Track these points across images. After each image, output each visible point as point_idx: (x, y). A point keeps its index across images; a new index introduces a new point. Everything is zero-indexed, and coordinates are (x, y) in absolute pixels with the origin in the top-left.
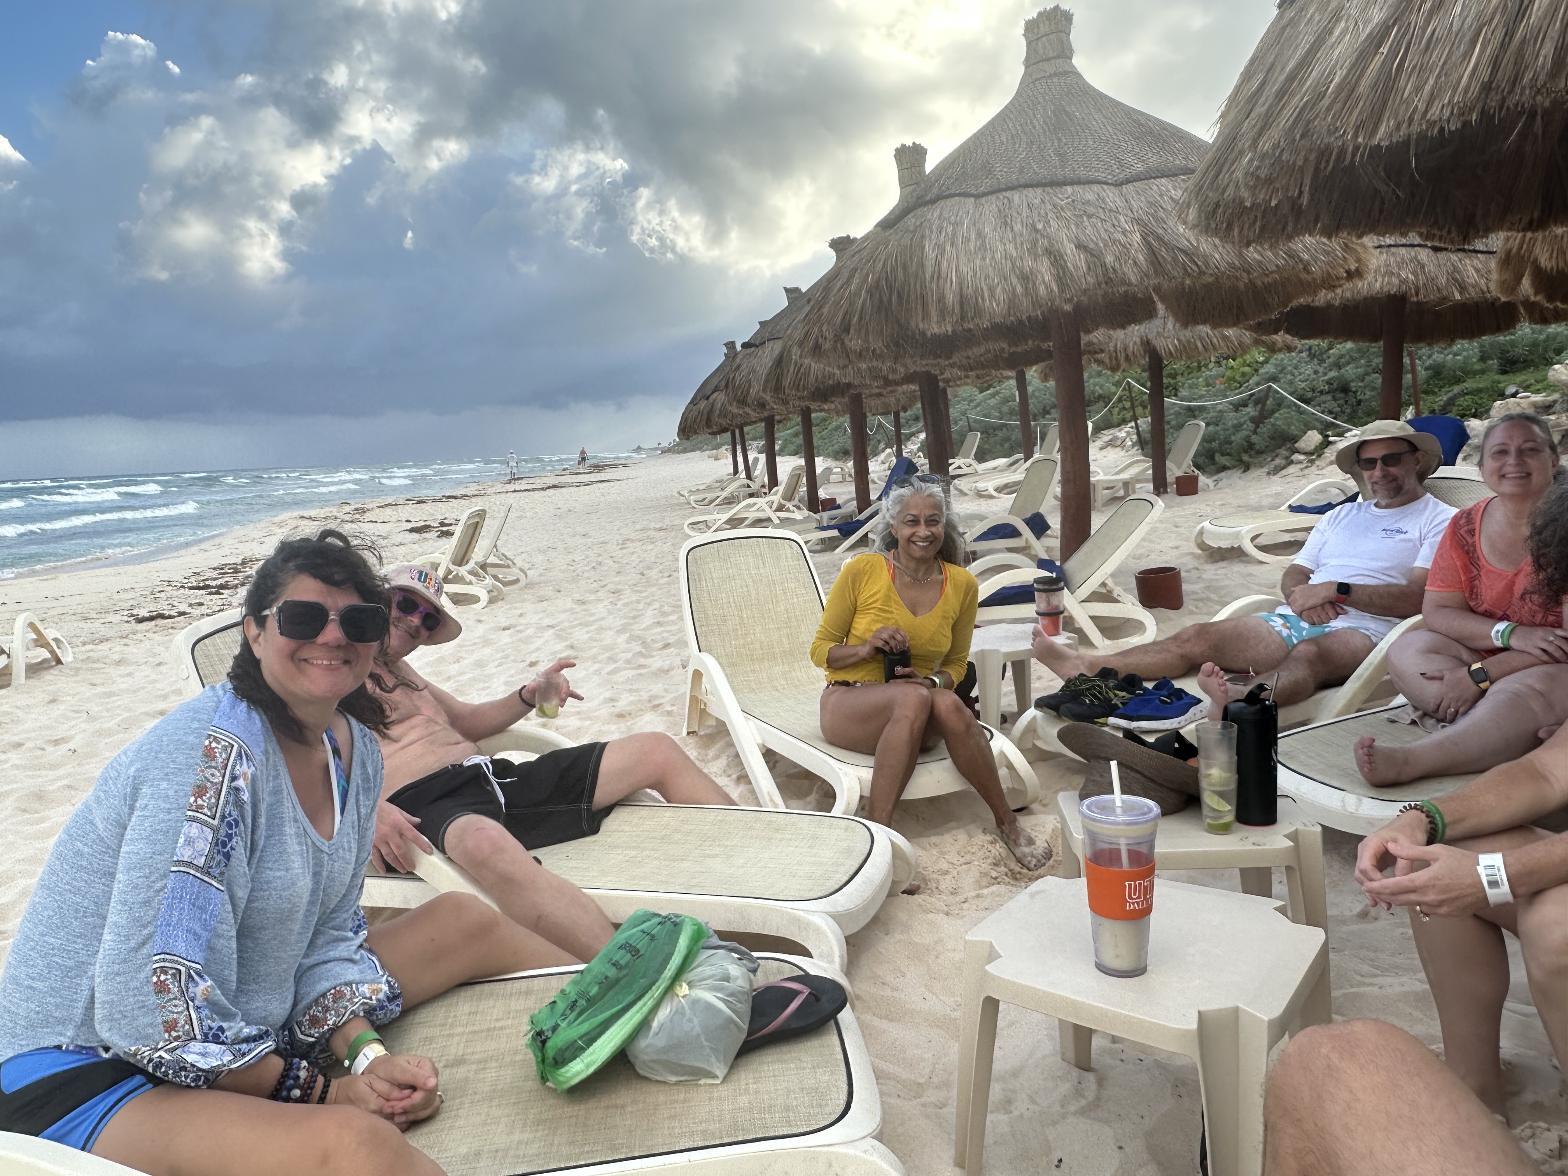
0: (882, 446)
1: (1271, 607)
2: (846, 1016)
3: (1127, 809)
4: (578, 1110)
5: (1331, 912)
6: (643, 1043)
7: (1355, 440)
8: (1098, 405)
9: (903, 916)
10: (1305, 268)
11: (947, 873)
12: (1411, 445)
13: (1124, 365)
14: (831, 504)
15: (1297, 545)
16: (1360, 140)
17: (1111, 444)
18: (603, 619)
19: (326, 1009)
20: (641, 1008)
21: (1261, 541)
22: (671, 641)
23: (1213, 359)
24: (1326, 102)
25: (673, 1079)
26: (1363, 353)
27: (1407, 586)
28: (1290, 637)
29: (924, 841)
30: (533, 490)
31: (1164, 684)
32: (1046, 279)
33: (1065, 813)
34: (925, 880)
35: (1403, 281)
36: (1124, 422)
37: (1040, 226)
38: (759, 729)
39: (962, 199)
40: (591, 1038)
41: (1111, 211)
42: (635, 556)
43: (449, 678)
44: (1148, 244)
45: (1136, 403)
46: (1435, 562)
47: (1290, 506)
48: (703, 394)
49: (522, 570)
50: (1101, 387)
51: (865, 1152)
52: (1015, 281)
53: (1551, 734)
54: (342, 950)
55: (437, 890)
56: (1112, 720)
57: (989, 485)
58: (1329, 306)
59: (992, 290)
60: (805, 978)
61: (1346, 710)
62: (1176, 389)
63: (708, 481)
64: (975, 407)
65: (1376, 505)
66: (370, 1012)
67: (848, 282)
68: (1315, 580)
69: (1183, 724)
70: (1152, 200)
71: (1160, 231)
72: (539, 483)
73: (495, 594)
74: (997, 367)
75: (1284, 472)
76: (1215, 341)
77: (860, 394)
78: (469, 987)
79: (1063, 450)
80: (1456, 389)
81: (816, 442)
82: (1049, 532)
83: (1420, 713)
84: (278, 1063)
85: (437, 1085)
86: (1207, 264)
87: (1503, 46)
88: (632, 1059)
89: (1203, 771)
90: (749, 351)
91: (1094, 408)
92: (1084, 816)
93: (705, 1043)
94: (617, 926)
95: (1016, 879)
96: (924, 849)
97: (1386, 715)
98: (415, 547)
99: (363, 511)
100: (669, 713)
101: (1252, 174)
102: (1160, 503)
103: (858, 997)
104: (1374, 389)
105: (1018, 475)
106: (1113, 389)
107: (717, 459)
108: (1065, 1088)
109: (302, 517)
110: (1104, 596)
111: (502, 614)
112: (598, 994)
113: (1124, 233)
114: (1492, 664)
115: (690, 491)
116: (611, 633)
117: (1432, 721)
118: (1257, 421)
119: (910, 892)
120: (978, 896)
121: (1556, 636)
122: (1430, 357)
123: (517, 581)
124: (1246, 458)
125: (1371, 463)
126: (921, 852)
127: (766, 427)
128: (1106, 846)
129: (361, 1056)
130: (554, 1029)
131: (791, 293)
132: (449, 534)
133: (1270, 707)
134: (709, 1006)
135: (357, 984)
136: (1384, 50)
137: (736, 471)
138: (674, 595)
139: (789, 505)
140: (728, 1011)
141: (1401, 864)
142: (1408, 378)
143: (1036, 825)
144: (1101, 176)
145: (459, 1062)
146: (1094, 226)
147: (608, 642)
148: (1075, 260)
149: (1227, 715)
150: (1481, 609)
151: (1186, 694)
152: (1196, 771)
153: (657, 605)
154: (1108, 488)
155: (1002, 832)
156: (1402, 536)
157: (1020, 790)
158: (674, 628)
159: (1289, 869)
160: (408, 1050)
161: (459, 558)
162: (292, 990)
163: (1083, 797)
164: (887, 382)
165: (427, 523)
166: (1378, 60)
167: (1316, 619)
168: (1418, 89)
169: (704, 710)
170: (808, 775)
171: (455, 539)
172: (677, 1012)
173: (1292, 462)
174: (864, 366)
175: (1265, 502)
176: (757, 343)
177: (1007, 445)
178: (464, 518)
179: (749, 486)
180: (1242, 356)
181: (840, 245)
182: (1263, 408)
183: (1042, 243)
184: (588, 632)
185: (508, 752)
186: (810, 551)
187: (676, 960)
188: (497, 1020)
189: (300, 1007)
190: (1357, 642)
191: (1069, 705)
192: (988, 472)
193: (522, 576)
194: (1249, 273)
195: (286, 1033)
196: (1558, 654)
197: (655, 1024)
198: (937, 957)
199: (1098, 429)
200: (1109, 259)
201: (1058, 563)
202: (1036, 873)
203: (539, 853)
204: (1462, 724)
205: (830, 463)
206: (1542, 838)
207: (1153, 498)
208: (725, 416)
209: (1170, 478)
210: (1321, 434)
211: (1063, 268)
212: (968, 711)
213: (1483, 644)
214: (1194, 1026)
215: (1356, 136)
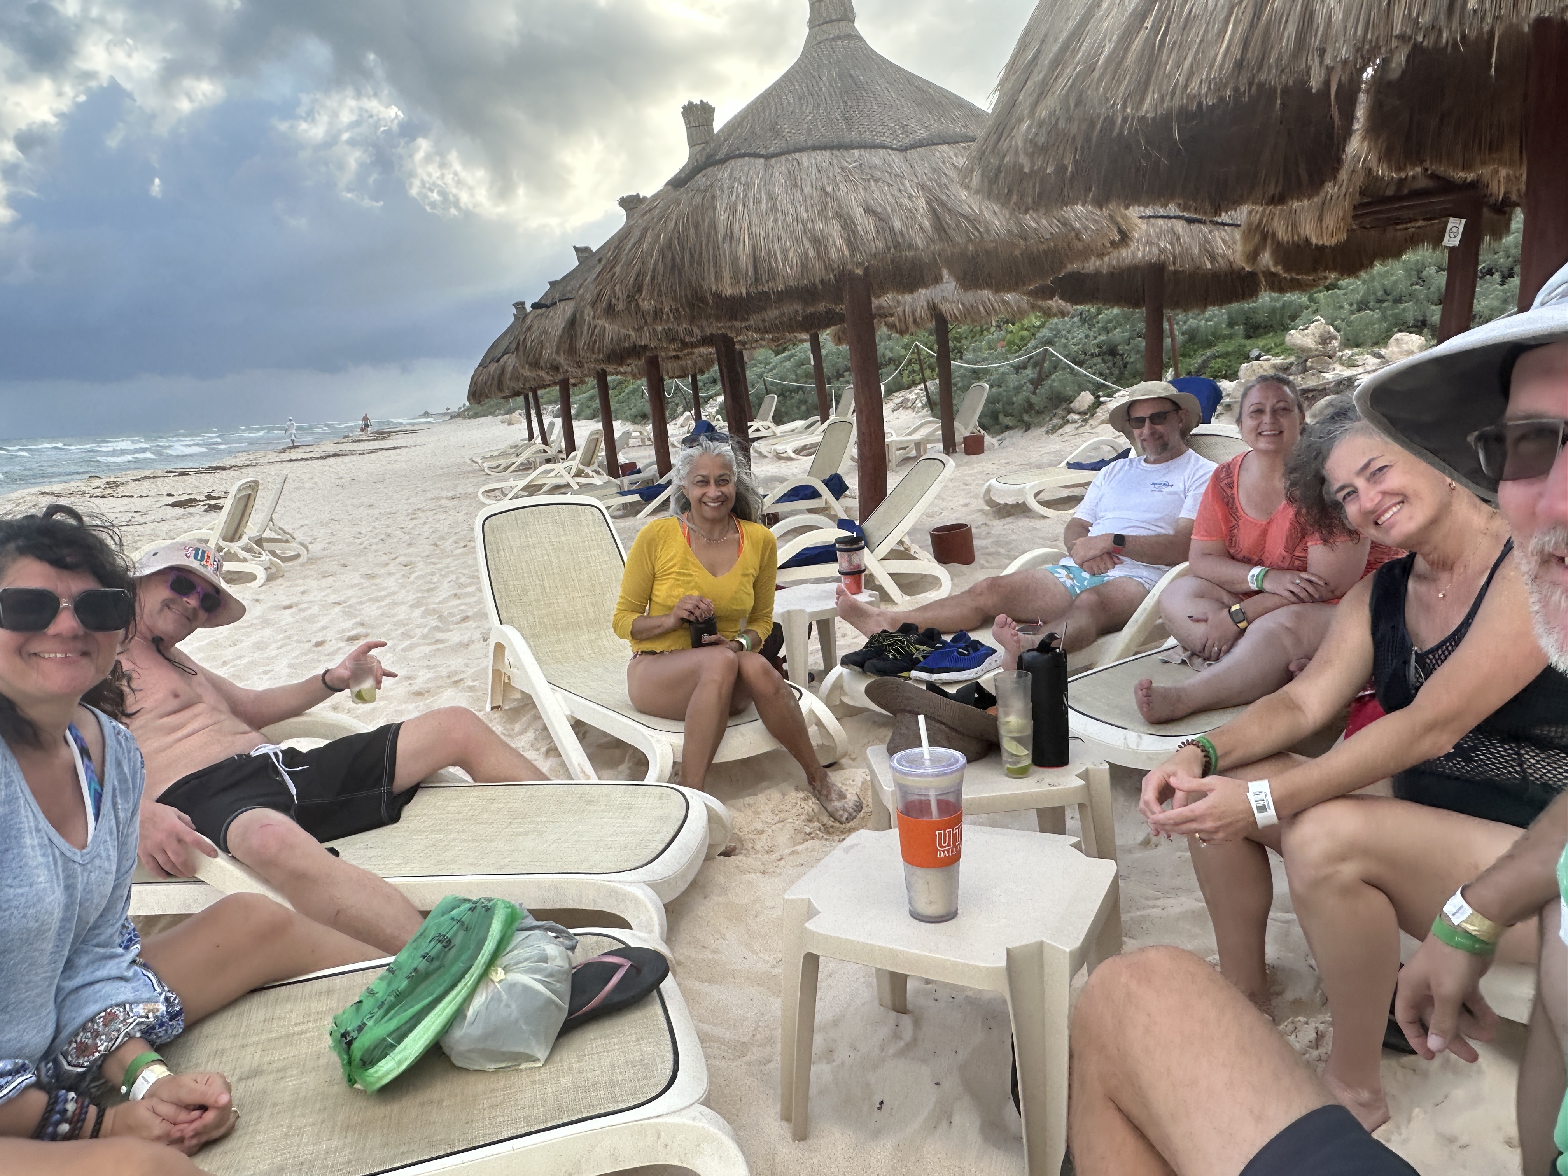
0: (680, 409)
1: (1055, 559)
2: (668, 985)
3: (934, 760)
4: (392, 1109)
5: (1119, 842)
6: (458, 1033)
7: (1126, 399)
8: (889, 368)
9: (721, 879)
10: (1076, 236)
11: (762, 832)
12: (1174, 404)
13: (912, 328)
14: (631, 469)
15: (1075, 500)
16: (1129, 110)
17: (903, 405)
18: (394, 593)
19: (97, 1035)
20: (454, 998)
21: (1045, 497)
22: (470, 614)
23: (994, 323)
24: (1096, 74)
25: (493, 1066)
26: (1127, 319)
27: (1175, 536)
28: (1073, 587)
29: (740, 802)
30: (312, 459)
31: (961, 637)
32: (838, 242)
33: (874, 767)
34: (740, 840)
35: (1162, 251)
36: (914, 384)
37: (829, 189)
38: (566, 699)
39: (752, 160)
40: (401, 1034)
41: (897, 175)
42: (426, 527)
43: (225, 663)
44: (934, 211)
45: (925, 366)
46: (1200, 513)
47: (1068, 463)
48: (492, 357)
49: (302, 544)
50: (891, 350)
51: (694, 1119)
52: (807, 244)
53: (1301, 668)
54: (111, 968)
55: (222, 893)
56: (914, 674)
57: (788, 447)
58: (1097, 274)
59: (785, 253)
60: (626, 951)
61: (1124, 654)
62: (962, 353)
63: (502, 446)
64: (771, 370)
65: (1145, 461)
66: (148, 1032)
67: (640, 241)
68: (1094, 532)
69: (980, 673)
70: (934, 165)
71: (944, 198)
72: (318, 451)
73: (273, 570)
74: (792, 330)
75: (1061, 431)
76: (996, 305)
77: (657, 357)
78: (263, 993)
79: (858, 410)
80: (1209, 353)
81: (613, 405)
82: (847, 493)
83: (1189, 653)
84: (40, 1099)
85: (230, 1101)
86: (988, 231)
87: (1252, 26)
88: (447, 1051)
89: (1002, 719)
90: (539, 311)
91: (885, 370)
92: (894, 769)
93: (524, 1027)
94: (425, 914)
95: (828, 833)
96: (739, 810)
97: (1160, 657)
98: (180, 523)
99: (117, 485)
100: (471, 689)
101: (1031, 141)
102: (951, 462)
103: (679, 963)
104: (1138, 352)
105: (815, 437)
106: (903, 352)
107: (510, 424)
108: (884, 1031)
109: (43, 493)
110: (901, 553)
111: (281, 592)
112: (407, 987)
113: (910, 197)
114: (1250, 605)
115: (484, 458)
116: (404, 608)
117: (1199, 661)
118: (1036, 383)
119: (727, 854)
120: (793, 853)
121: (1301, 579)
122: (1185, 322)
123: (298, 556)
124: (1026, 417)
125: (1141, 421)
126: (737, 814)
127: (561, 391)
128: (916, 798)
129: (140, 1080)
130: (360, 1029)
131: (583, 252)
132: (219, 508)
133: (1060, 654)
134: (526, 989)
135: (131, 1004)
136: (1148, 24)
137: (531, 436)
138: (471, 566)
139: (588, 470)
140: (548, 993)
141: (1179, 795)
142: (1168, 341)
143: (846, 779)
144: (886, 140)
145: (256, 1073)
146: (881, 191)
147: (402, 617)
148: (865, 225)
149: (1022, 665)
150: (1240, 556)
151: (982, 645)
152: (996, 719)
153: (453, 577)
154: (900, 449)
155: (814, 789)
156: (1169, 489)
157: (829, 747)
158: (473, 600)
159: (1081, 806)
160: (197, 1065)
161: (231, 532)
162: (53, 1017)
163: (892, 751)
164: (685, 345)
165: (192, 497)
166: (1143, 34)
167: (1095, 569)
168: (1178, 65)
169: (509, 683)
170: (619, 745)
171: (224, 514)
172: (492, 999)
173: (1068, 421)
174: (660, 328)
175: (1045, 460)
176: (548, 303)
177: (803, 408)
178: (233, 491)
179: (545, 452)
180: (1020, 319)
181: (630, 203)
182: (1040, 373)
183: (832, 206)
184: (378, 608)
185: (295, 740)
186: (612, 517)
187: (490, 946)
188: (296, 1025)
189: (64, 1034)
190: (1132, 589)
191: (874, 661)
192: (786, 434)
193: (303, 552)
194: (1025, 239)
195: (50, 1064)
196: (1303, 595)
197: (470, 1013)
198: (756, 916)
199: (890, 392)
200: (897, 224)
201: (857, 523)
202: (848, 825)
203: (335, 844)
204: (1227, 661)
205: (629, 427)
206: (1300, 764)
207: (944, 457)
208: (517, 379)
209: (959, 438)
210: (1093, 394)
211: (853, 232)
212: (777, 673)
213: (1239, 588)
214: (1003, 963)
215: (1124, 107)
